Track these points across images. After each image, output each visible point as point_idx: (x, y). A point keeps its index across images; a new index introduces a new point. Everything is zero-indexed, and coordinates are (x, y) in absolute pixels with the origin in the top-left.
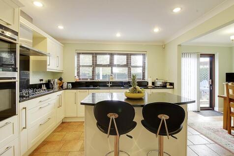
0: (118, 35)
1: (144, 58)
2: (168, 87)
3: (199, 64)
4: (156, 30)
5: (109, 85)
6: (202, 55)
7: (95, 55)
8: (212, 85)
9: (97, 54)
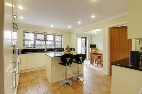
0: (52, 26)
1: (61, 37)
2: (72, 50)
3: (82, 41)
4: (70, 27)
5: (45, 50)
6: (83, 38)
7: (35, 34)
8: (86, 49)
9: (37, 33)
